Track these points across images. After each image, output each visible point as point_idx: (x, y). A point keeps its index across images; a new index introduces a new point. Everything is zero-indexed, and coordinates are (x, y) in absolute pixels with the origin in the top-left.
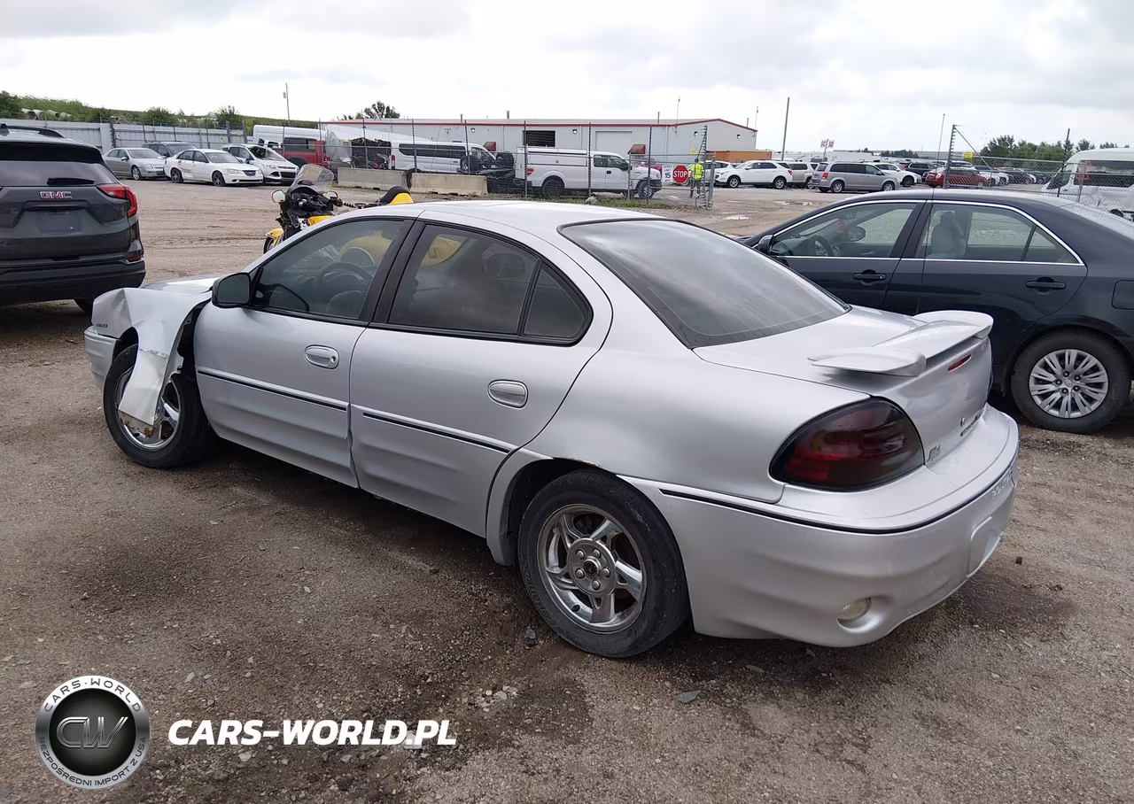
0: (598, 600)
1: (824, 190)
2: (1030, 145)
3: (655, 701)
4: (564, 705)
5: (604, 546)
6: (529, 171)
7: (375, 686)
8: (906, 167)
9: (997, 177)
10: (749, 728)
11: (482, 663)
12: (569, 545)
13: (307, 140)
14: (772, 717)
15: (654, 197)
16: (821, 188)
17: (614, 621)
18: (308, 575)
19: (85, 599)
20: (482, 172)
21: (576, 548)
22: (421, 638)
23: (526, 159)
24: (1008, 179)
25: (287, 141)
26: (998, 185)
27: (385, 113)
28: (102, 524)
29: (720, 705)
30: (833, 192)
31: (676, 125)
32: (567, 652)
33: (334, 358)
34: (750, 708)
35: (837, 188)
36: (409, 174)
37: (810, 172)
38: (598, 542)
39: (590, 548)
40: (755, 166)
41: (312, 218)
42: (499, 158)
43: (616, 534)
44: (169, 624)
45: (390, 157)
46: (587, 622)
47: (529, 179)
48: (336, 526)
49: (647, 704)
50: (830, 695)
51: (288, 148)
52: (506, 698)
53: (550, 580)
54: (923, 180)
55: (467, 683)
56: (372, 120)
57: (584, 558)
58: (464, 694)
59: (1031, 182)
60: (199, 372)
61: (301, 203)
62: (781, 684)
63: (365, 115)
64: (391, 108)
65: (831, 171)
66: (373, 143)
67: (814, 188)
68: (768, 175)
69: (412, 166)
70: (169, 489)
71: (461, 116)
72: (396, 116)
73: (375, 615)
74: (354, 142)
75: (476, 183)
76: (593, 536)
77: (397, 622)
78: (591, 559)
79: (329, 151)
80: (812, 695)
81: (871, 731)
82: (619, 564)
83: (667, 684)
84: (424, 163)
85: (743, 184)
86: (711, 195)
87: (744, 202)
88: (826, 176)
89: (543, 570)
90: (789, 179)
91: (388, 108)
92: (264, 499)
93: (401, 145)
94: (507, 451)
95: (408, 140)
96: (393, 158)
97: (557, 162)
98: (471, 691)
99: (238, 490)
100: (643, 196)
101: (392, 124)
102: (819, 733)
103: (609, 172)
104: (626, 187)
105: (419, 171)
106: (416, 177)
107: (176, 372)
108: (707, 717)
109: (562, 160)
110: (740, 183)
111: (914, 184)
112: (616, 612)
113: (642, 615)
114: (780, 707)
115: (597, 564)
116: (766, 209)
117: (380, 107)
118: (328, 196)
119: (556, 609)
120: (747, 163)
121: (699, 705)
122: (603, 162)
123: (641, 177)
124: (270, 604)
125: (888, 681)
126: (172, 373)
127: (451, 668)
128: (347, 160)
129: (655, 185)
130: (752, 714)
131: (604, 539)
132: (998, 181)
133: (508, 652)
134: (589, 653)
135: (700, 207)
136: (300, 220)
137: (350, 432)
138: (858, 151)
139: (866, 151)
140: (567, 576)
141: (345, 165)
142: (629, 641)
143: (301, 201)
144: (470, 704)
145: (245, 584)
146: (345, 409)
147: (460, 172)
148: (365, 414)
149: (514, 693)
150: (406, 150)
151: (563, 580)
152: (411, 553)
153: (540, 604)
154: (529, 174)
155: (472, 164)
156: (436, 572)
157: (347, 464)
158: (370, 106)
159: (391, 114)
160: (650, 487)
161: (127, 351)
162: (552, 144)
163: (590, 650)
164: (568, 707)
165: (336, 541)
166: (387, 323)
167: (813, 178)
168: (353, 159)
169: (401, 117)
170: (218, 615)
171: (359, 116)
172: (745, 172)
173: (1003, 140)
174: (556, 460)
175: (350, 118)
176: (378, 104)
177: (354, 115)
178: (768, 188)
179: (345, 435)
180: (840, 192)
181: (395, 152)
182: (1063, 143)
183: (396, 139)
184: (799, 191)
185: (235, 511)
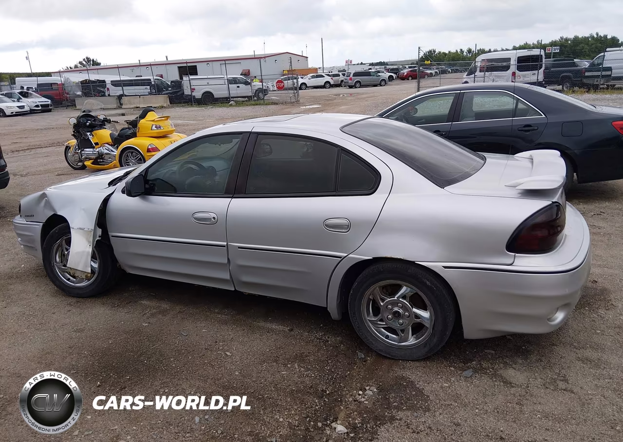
0: (402, 331)
1: (351, 87)
2: (444, 53)
3: (453, 379)
4: (408, 391)
5: (405, 301)
6: (193, 90)
7: (302, 402)
8: (388, 71)
9: (433, 72)
10: (508, 383)
11: (346, 376)
12: (382, 304)
13: (51, 84)
14: (516, 374)
15: (265, 98)
16: (349, 86)
17: (412, 341)
18: (223, 345)
19: (99, 386)
20: (164, 93)
21: (386, 305)
22: (309, 369)
23: (190, 83)
24: (438, 72)
25: (39, 85)
26: (434, 76)
27: (92, 63)
28: (76, 338)
29: (486, 374)
30: (356, 88)
31: (265, 57)
32: (387, 362)
33: (214, 218)
34: (500, 372)
35: (358, 85)
36: (120, 97)
37: (341, 78)
38: (400, 299)
39: (395, 304)
40: (313, 77)
41: (95, 132)
42: (173, 83)
43: (412, 294)
44: (163, 390)
45: (106, 89)
46: (396, 343)
47: (193, 94)
48: (218, 313)
49: (450, 382)
50: (534, 358)
51: (41, 90)
52: (372, 394)
53: (370, 324)
54: (398, 77)
55: (345, 389)
56: (85, 68)
57: (392, 309)
58: (348, 396)
59: (449, 72)
60: (112, 236)
61: (88, 124)
62: (507, 357)
63: (79, 65)
64: (95, 60)
65: (353, 76)
66: (93, 82)
67: (345, 86)
68: (321, 81)
69: (121, 93)
70: (102, 309)
71: (139, 61)
72: (99, 64)
73: (276, 361)
74: (82, 82)
75: (161, 100)
76: (396, 296)
77: (290, 362)
78: (396, 309)
79: (68, 89)
80: (526, 359)
81: (563, 372)
82: (415, 310)
83: (452, 369)
84: (128, 90)
85: (308, 87)
86: (298, 95)
87: (314, 97)
88: (351, 79)
89: (365, 319)
90: (332, 83)
91: (93, 60)
92: (165, 306)
93: (112, 81)
94: (340, 258)
95: (117, 78)
96: (108, 89)
97: (208, 83)
98: (350, 394)
99: (144, 302)
100: (259, 98)
101: (97, 69)
102: (542, 379)
103: (238, 87)
104: (250, 94)
105: (126, 96)
106: (124, 99)
107: (98, 238)
108: (483, 382)
109: (211, 82)
110: (307, 87)
111: (393, 79)
112: (412, 335)
113: (433, 335)
114: (515, 369)
115: (401, 311)
116: (328, 100)
117: (88, 60)
118: (101, 117)
119: (376, 339)
120: (308, 75)
121: (476, 377)
122: (234, 81)
123: (256, 88)
124: (213, 366)
125: (553, 345)
126: (96, 240)
127: (333, 383)
128: (79, 93)
129: (265, 91)
130: (505, 376)
131: (404, 297)
132: (434, 74)
133: (355, 368)
134: (400, 360)
135: (294, 102)
136: (88, 134)
137: (228, 259)
138: (358, 64)
139: (362, 64)
140: (381, 320)
141: (79, 96)
142: (426, 349)
143: (87, 122)
144: (354, 401)
145: (190, 358)
146: (225, 247)
147: (150, 94)
148: (239, 248)
149: (375, 390)
150: (115, 84)
151: (379, 323)
152: (271, 322)
153: (366, 338)
154: (193, 91)
155: (158, 88)
156: (291, 330)
157: (227, 277)
158: (82, 60)
159: (95, 63)
160: (436, 266)
161: (56, 230)
162: (196, 74)
163: (400, 358)
164: (411, 392)
165: (225, 323)
166: (245, 194)
167: (345, 81)
168: (82, 92)
169: (101, 65)
170: (187, 379)
171: (76, 66)
172: (307, 80)
173: (430, 51)
174: (374, 258)
175: (70, 68)
176: (87, 58)
177: (73, 66)
178: (322, 88)
179: (226, 261)
180: (359, 87)
181: (109, 86)
182: (459, 51)
183: (108, 78)
184: (338, 88)
185: (153, 315)
